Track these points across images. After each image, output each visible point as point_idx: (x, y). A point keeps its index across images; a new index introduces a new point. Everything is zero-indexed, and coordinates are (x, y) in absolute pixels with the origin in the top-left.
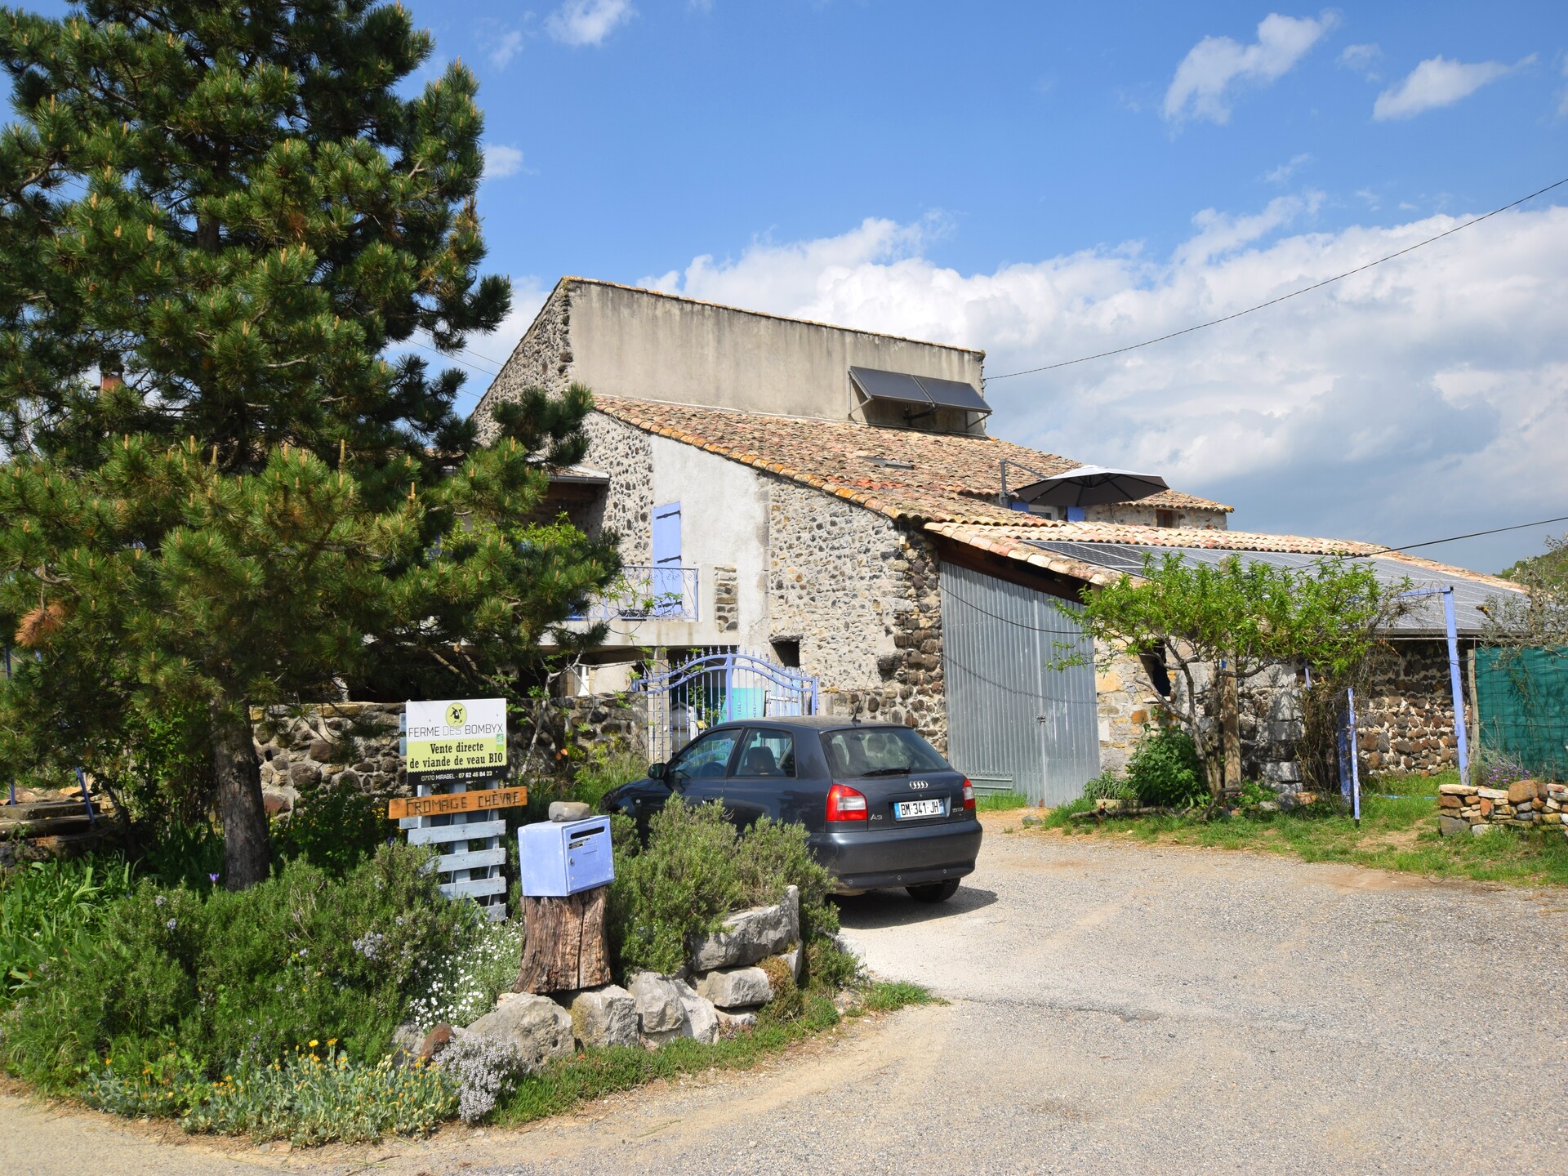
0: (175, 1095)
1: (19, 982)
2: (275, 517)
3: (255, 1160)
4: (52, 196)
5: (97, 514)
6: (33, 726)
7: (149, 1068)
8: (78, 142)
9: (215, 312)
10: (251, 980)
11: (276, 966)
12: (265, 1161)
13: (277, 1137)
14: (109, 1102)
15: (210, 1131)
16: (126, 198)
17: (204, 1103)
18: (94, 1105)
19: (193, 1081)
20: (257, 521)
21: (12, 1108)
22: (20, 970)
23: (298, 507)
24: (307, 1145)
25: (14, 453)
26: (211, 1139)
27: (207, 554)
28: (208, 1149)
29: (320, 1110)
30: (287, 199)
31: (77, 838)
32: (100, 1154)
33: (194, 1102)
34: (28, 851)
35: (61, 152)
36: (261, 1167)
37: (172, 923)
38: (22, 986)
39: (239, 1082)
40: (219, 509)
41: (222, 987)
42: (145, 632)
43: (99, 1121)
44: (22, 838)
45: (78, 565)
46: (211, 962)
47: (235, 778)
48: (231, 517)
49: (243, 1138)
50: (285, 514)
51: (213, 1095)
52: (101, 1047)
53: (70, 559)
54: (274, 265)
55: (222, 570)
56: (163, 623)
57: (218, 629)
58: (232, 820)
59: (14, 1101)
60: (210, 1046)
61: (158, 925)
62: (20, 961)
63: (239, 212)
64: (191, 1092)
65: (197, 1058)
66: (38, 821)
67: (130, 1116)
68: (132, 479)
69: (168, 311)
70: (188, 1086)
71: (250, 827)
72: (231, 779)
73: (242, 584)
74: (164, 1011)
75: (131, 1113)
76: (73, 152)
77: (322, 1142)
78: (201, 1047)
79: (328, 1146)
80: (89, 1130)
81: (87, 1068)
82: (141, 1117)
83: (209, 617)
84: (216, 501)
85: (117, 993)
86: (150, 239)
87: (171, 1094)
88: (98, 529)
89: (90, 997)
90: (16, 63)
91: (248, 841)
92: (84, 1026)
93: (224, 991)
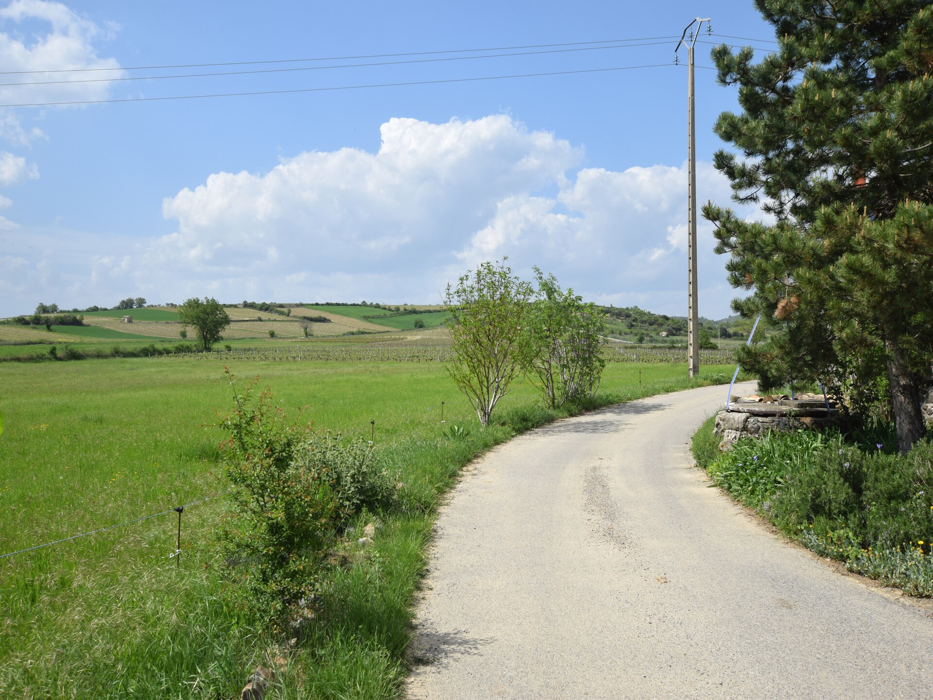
0: (843, 551)
1: (780, 483)
2: (901, 242)
3: (881, 593)
4: (790, 84)
5: (812, 249)
6: (788, 359)
7: (830, 534)
8: (800, 53)
9: (871, 128)
10: (890, 502)
11: (905, 498)
12: (886, 595)
13: (895, 586)
14: (812, 546)
15: (860, 573)
16: (824, 76)
17: (857, 559)
18: (806, 546)
19: (852, 546)
20: (891, 246)
21: (771, 539)
22: (781, 478)
23: (917, 235)
24: (911, 595)
25: (780, 220)
26: (860, 577)
27: (862, 267)
28: (857, 581)
29: (921, 579)
30: (922, 46)
31: (820, 419)
32: (804, 568)
33: (852, 556)
34: (796, 423)
35: (792, 61)
36: (883, 598)
37: (847, 465)
38: (780, 485)
39: (876, 553)
40: (869, 241)
41: (874, 503)
42: (836, 310)
43: (807, 554)
44: (793, 416)
45: (802, 277)
46: (869, 489)
47: (901, 393)
48: (876, 245)
49: (877, 581)
50: (909, 240)
51: (862, 556)
52: (810, 520)
53: (798, 273)
54: (904, 92)
55: (871, 275)
56: (845, 305)
57: (874, 308)
58: (900, 418)
59: (772, 536)
60: (863, 531)
61: (841, 465)
62: (781, 473)
63: (894, 62)
64: (852, 551)
65: (856, 535)
66: (802, 409)
67: (822, 556)
68: (826, 228)
69: (844, 134)
70: (850, 548)
71: (912, 423)
72: (899, 394)
73: (883, 283)
74: (839, 508)
75: (822, 554)
76: (798, 60)
77: (921, 596)
78: (858, 530)
79: (924, 599)
80: (801, 556)
81: (803, 528)
82: (826, 557)
83: (869, 301)
84: (868, 236)
85: (817, 494)
86: (833, 96)
87: (841, 550)
88: (812, 257)
89: (805, 494)
90: (776, 18)
91: (910, 430)
92: (802, 507)
93: (875, 505)
